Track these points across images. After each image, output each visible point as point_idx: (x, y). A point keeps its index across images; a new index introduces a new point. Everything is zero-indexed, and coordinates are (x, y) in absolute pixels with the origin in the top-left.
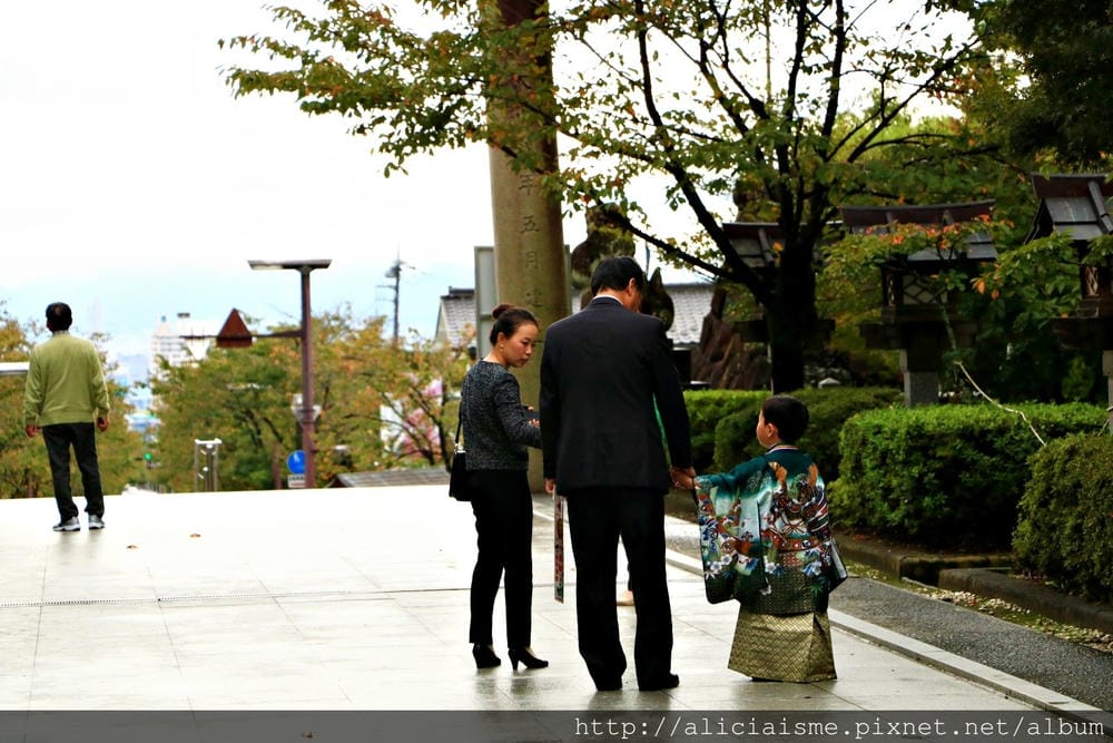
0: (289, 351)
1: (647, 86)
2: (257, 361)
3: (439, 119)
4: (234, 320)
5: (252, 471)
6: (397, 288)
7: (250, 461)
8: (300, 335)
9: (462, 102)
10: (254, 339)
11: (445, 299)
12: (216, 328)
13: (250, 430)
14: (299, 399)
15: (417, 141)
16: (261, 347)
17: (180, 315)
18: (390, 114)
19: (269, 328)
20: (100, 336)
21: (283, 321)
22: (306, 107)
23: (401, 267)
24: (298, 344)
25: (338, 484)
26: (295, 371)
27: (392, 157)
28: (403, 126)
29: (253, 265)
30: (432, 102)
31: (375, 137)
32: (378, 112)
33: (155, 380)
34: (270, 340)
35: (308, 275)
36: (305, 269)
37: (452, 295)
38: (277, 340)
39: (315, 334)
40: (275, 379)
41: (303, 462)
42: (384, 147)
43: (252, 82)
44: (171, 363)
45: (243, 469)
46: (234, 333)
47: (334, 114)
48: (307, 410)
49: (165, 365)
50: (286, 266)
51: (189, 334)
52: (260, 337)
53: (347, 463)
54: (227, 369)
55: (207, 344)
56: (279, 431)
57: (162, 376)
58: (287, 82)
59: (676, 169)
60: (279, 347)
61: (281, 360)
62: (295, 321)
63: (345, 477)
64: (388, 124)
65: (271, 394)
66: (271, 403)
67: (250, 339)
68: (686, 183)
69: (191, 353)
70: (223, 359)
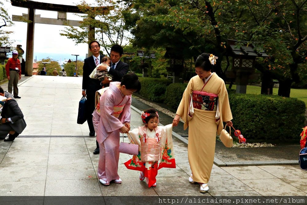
1: (102, 39)
2: (72, 64)
3: (81, 40)
4: (70, 60)
8: (76, 62)
9: (83, 39)
10: (72, 62)
12: (68, 60)
14: (75, 68)
15: (79, 42)
18: (76, 39)
22: (68, 38)
25: (77, 76)
27: (76, 44)
28: (78, 40)
29: (72, 55)
30: (81, 38)
31: (75, 41)
32: (75, 39)
36: (77, 56)
39: (77, 62)
40: (74, 66)
42: (76, 43)
43: (62, 35)
46: (70, 61)
47: (71, 39)
50: (75, 55)
53: (79, 74)
55: (67, 62)
57: (64, 65)
58: (66, 35)
59: (105, 47)
60: (74, 63)
63: (78, 76)
64: (76, 40)
65: (73, 67)
68: (106, 48)
69: (66, 63)
70: (69, 64)
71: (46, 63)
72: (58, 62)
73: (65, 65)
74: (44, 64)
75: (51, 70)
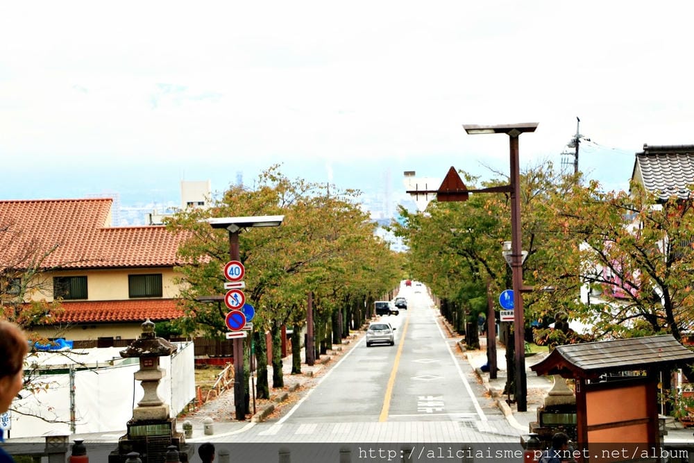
0: (499, 204)
2: (474, 212)
4: (452, 176)
5: (471, 297)
6: (577, 155)
7: (470, 289)
8: (510, 190)
10: (470, 194)
11: (640, 155)
12: (436, 183)
13: (470, 263)
14: (509, 245)
16: (476, 200)
17: (407, 173)
19: (484, 184)
20: (352, 191)
21: (495, 178)
23: (580, 139)
24: (507, 198)
26: (506, 220)
29: (468, 130)
33: (397, 225)
34: (484, 194)
35: (517, 138)
36: (514, 133)
37: (647, 153)
38: (489, 194)
39: (523, 185)
40: (489, 226)
41: (512, 299)
44: (409, 212)
45: (464, 295)
46: (452, 188)
48: (516, 255)
49: (405, 213)
50: (498, 130)
51: (414, 189)
52: (475, 191)
54: (449, 219)
55: (429, 198)
56: (492, 270)
57: (403, 222)
60: (491, 200)
61: (493, 211)
62: (505, 179)
65: (488, 239)
66: (486, 245)
67: (467, 194)
69: (421, 205)
70: (445, 209)
71: (250, 225)
72: (353, 200)
73: (417, 219)
74: (234, 236)
75: (293, 280)
